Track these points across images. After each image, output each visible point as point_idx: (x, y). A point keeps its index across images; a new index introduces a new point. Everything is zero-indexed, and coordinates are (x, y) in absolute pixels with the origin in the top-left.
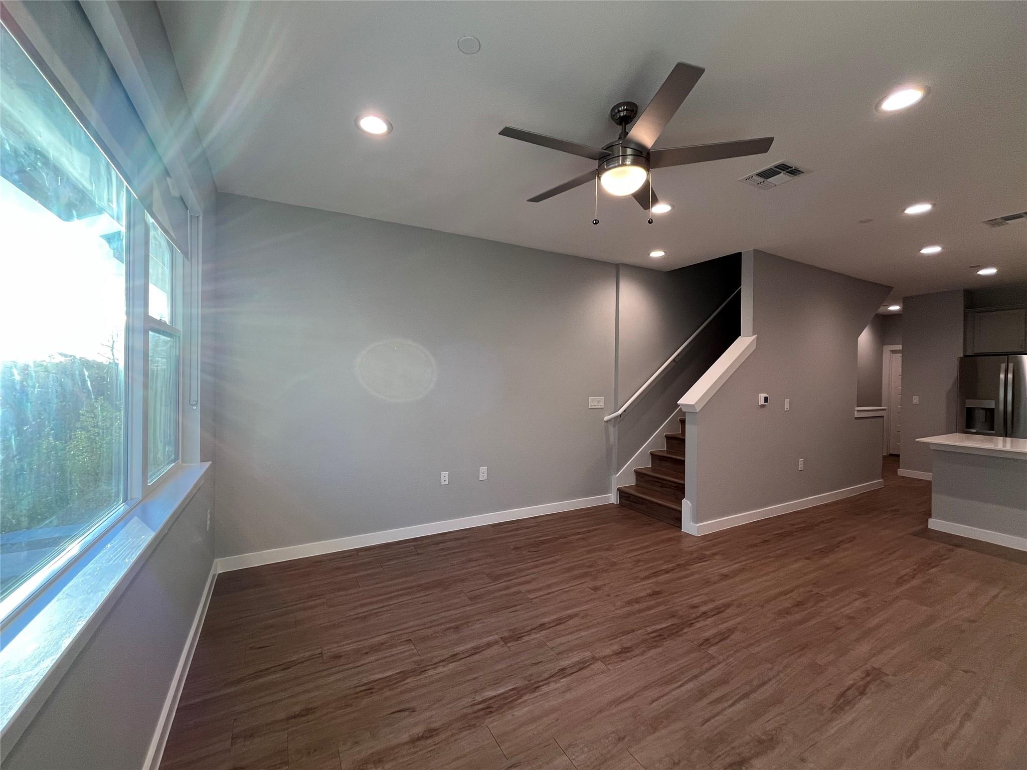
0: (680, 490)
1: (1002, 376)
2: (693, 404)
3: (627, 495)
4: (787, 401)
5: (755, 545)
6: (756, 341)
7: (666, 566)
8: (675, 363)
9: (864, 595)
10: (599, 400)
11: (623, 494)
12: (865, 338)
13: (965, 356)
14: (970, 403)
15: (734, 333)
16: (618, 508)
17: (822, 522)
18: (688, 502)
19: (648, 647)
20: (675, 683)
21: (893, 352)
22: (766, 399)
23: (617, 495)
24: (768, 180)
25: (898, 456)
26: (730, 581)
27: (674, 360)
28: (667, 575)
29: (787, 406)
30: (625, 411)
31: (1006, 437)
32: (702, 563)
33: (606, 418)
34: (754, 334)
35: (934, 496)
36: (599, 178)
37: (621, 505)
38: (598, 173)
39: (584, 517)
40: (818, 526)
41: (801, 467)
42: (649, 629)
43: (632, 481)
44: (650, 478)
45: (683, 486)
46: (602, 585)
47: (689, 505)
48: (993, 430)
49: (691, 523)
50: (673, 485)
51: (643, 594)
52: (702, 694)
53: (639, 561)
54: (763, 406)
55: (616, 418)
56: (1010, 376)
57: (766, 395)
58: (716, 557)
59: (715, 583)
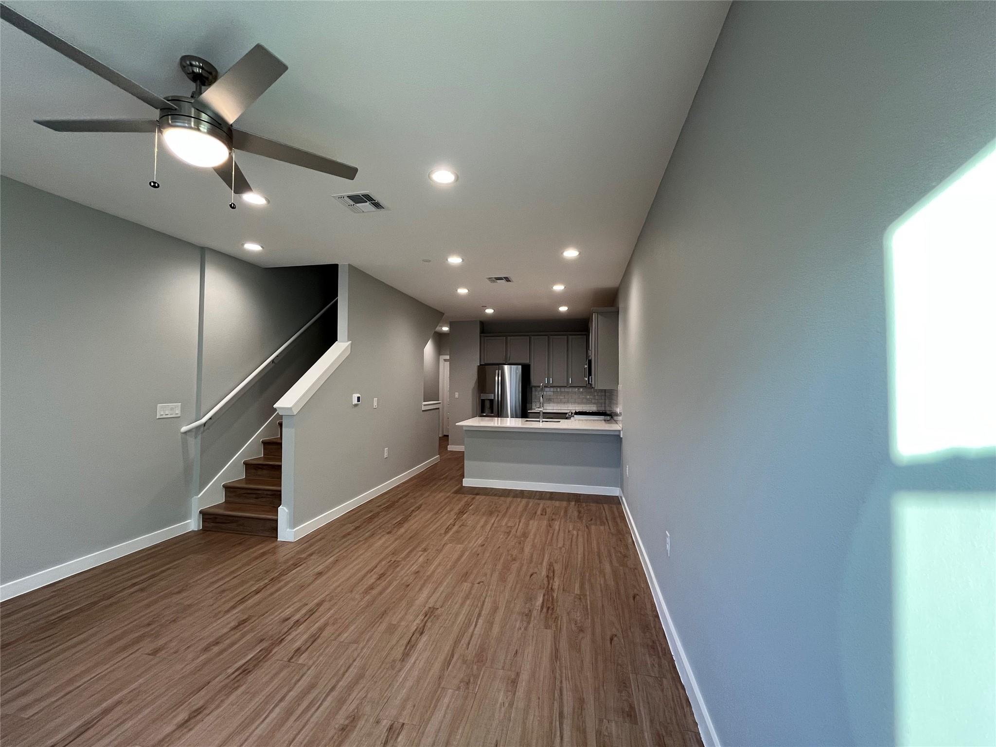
0: (276, 498)
1: (496, 378)
2: (290, 406)
3: (212, 517)
4: (375, 399)
5: (349, 534)
6: (350, 347)
7: (258, 585)
8: (274, 364)
9: (425, 550)
10: (173, 407)
11: (207, 517)
12: (429, 349)
13: (481, 365)
14: (484, 396)
15: (330, 338)
16: (201, 534)
17: (401, 498)
18: (285, 508)
19: (226, 695)
20: (259, 718)
21: (445, 360)
22: (359, 399)
23: (199, 520)
24: (358, 205)
25: (448, 436)
26: (324, 577)
27: (273, 361)
28: (259, 595)
29: (375, 404)
30: (210, 419)
31: (498, 417)
32: (297, 569)
33: (184, 429)
34: (349, 340)
35: (466, 462)
36: (160, 131)
37: (205, 530)
38: (160, 124)
39: (148, 559)
40: (397, 502)
41: (386, 455)
42: (230, 671)
43: (220, 498)
44: (243, 491)
45: (279, 493)
46: (166, 644)
47: (285, 511)
48: (493, 413)
49: (288, 530)
50: (269, 493)
51: (225, 630)
52: (289, 713)
53: (223, 591)
54: (356, 405)
55: (198, 428)
56: (500, 378)
57: (359, 395)
58: (312, 557)
59: (309, 585)
